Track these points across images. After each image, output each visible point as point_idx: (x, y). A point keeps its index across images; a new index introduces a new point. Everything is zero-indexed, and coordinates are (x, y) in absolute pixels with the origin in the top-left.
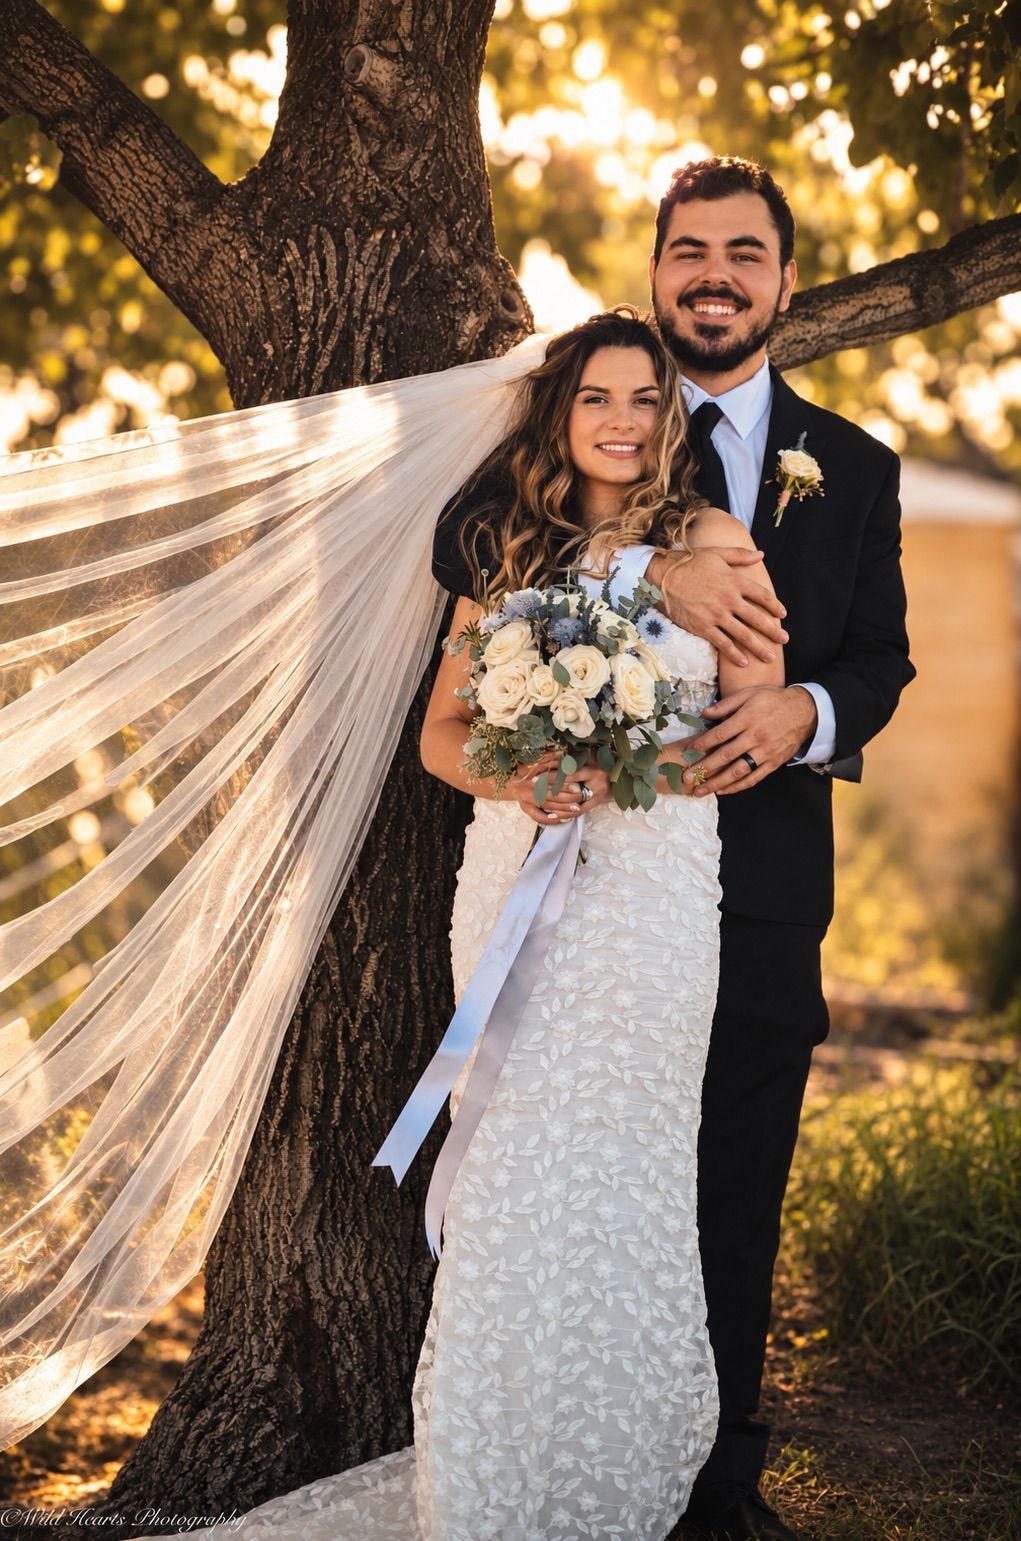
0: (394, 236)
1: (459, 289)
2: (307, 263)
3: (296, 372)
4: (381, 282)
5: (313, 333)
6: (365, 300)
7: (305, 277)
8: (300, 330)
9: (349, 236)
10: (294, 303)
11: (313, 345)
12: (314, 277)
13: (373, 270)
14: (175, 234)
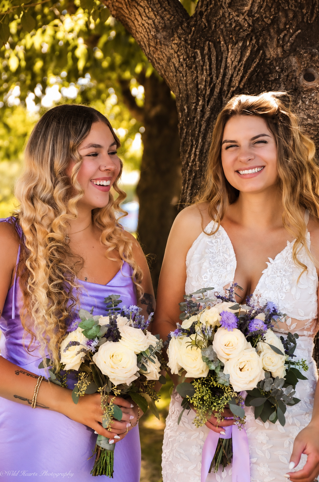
0: (248, 43)
1: (277, 71)
2: (204, 62)
3: (195, 121)
4: (239, 70)
5: (204, 100)
6: (231, 80)
7: (202, 70)
8: (199, 98)
9: (223, 46)
10: (197, 85)
11: (203, 106)
12: (206, 70)
13: (237, 63)
14: (157, 49)
